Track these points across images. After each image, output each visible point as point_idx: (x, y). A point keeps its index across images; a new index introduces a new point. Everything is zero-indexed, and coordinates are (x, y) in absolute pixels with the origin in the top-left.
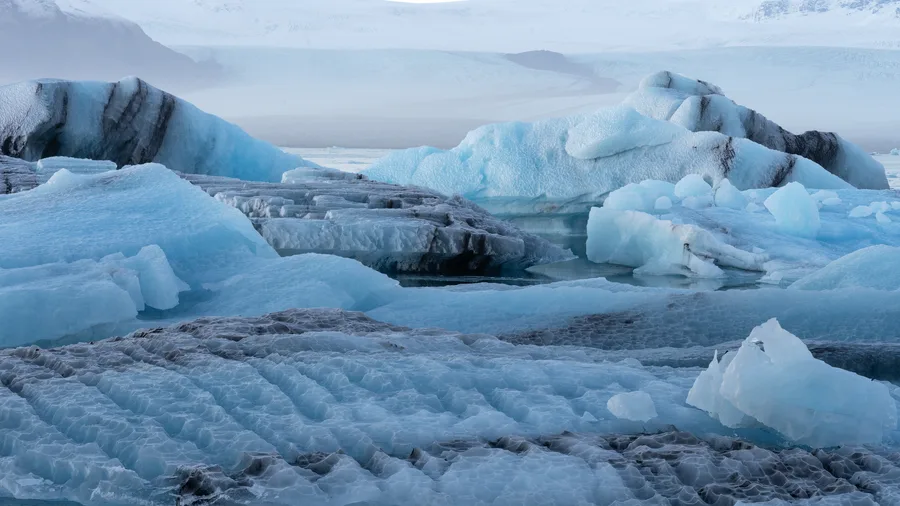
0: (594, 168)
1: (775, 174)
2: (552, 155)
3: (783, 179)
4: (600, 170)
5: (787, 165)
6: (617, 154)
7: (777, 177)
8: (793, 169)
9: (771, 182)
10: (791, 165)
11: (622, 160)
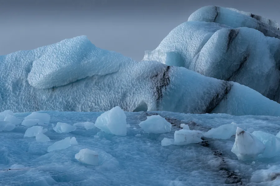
0: (51, 97)
1: (210, 100)
2: (17, 85)
3: (217, 105)
4: (55, 98)
5: (222, 92)
6: (72, 83)
7: (211, 103)
8: (229, 96)
9: (204, 108)
10: (227, 91)
11: (75, 88)
